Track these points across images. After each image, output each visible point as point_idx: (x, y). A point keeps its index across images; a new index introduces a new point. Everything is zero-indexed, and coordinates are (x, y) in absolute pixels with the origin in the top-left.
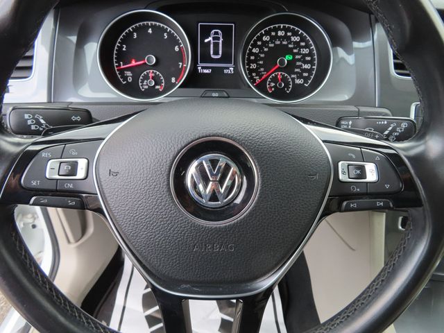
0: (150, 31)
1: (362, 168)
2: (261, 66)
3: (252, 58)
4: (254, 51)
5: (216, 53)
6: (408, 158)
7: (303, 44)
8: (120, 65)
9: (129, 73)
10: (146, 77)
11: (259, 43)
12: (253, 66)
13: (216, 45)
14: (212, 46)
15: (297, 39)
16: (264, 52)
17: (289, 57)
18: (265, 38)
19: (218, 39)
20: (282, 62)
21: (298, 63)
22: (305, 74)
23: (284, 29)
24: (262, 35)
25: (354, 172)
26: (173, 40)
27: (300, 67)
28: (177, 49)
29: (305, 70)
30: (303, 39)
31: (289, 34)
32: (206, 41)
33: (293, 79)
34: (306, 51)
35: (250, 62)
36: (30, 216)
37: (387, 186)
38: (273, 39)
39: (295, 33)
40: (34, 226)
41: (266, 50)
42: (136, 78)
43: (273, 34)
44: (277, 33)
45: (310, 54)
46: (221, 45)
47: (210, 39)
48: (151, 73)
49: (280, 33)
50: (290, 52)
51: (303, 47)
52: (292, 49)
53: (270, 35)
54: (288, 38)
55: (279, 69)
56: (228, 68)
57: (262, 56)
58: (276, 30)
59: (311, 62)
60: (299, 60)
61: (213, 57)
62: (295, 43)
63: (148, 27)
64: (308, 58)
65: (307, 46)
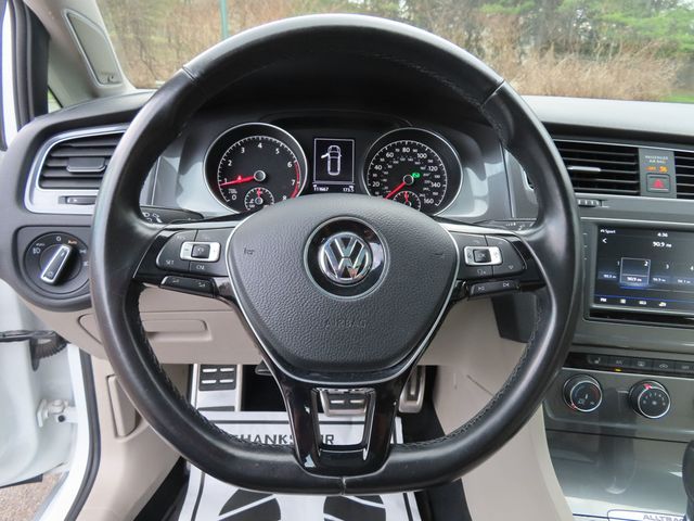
0: (260, 146)
1: (487, 252)
2: (385, 184)
3: (375, 175)
4: (376, 168)
5: (334, 169)
6: (529, 242)
7: (431, 161)
8: (224, 182)
9: (233, 191)
10: (253, 195)
11: (382, 160)
12: (377, 184)
13: (334, 162)
14: (329, 162)
15: (424, 156)
16: (388, 170)
17: (415, 176)
18: (388, 155)
19: (337, 155)
20: (408, 180)
21: (427, 182)
22: (435, 194)
23: (409, 145)
24: (385, 152)
25: (479, 257)
26: (286, 156)
27: (428, 185)
28: (290, 165)
29: (435, 189)
30: (430, 156)
31: (415, 151)
32: (323, 157)
33: (422, 199)
34: (435, 169)
35: (372, 180)
36: (57, 402)
37: (511, 267)
38: (397, 156)
39: (421, 150)
40: (62, 419)
41: (390, 167)
42: (241, 196)
43: (397, 150)
44: (401, 150)
45: (439, 172)
46: (339, 162)
47: (328, 154)
48: (259, 190)
49: (404, 150)
50: (417, 169)
51: (431, 164)
52: (419, 166)
53: (394, 151)
54: (415, 155)
55: (404, 188)
56: (348, 186)
57: (386, 173)
58: (401, 146)
59: (441, 180)
60: (427, 178)
61: (330, 174)
62: (422, 160)
63: (258, 141)
64: (438, 177)
65: (435, 163)
